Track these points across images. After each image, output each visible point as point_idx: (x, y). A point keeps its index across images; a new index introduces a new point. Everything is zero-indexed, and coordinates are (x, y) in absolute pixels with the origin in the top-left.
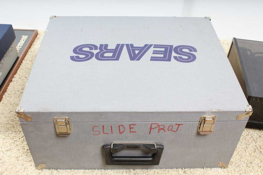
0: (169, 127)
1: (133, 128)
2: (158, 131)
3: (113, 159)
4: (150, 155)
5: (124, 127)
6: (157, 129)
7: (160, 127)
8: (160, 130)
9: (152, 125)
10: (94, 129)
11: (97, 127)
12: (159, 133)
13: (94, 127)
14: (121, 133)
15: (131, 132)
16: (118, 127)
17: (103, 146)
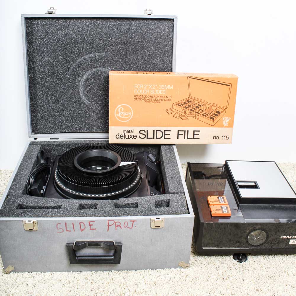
0: (124, 224)
1: (92, 225)
2: (115, 228)
3: (77, 258)
4: (111, 254)
5: (84, 225)
6: (114, 225)
7: (116, 224)
8: (117, 227)
9: (109, 222)
10: (58, 227)
11: (61, 224)
12: (117, 230)
13: (58, 224)
14: (82, 230)
15: (91, 229)
16: (79, 224)
17: (67, 244)
